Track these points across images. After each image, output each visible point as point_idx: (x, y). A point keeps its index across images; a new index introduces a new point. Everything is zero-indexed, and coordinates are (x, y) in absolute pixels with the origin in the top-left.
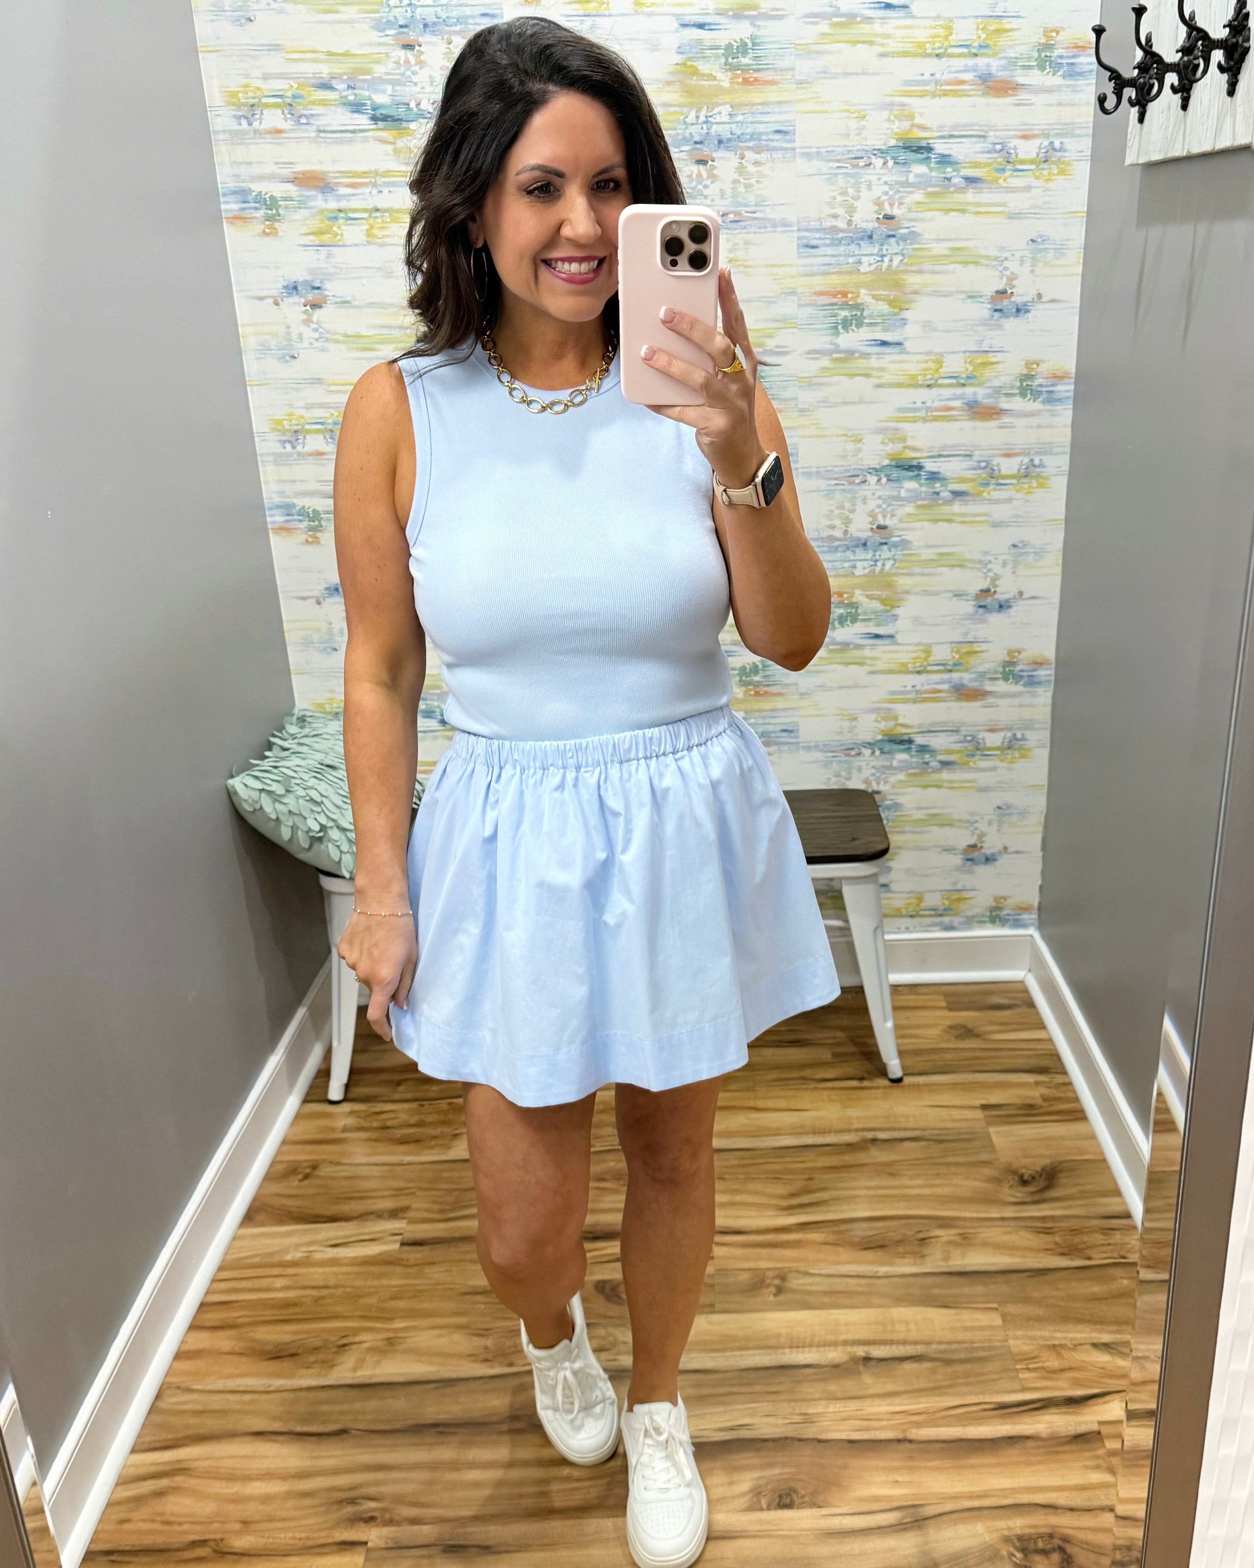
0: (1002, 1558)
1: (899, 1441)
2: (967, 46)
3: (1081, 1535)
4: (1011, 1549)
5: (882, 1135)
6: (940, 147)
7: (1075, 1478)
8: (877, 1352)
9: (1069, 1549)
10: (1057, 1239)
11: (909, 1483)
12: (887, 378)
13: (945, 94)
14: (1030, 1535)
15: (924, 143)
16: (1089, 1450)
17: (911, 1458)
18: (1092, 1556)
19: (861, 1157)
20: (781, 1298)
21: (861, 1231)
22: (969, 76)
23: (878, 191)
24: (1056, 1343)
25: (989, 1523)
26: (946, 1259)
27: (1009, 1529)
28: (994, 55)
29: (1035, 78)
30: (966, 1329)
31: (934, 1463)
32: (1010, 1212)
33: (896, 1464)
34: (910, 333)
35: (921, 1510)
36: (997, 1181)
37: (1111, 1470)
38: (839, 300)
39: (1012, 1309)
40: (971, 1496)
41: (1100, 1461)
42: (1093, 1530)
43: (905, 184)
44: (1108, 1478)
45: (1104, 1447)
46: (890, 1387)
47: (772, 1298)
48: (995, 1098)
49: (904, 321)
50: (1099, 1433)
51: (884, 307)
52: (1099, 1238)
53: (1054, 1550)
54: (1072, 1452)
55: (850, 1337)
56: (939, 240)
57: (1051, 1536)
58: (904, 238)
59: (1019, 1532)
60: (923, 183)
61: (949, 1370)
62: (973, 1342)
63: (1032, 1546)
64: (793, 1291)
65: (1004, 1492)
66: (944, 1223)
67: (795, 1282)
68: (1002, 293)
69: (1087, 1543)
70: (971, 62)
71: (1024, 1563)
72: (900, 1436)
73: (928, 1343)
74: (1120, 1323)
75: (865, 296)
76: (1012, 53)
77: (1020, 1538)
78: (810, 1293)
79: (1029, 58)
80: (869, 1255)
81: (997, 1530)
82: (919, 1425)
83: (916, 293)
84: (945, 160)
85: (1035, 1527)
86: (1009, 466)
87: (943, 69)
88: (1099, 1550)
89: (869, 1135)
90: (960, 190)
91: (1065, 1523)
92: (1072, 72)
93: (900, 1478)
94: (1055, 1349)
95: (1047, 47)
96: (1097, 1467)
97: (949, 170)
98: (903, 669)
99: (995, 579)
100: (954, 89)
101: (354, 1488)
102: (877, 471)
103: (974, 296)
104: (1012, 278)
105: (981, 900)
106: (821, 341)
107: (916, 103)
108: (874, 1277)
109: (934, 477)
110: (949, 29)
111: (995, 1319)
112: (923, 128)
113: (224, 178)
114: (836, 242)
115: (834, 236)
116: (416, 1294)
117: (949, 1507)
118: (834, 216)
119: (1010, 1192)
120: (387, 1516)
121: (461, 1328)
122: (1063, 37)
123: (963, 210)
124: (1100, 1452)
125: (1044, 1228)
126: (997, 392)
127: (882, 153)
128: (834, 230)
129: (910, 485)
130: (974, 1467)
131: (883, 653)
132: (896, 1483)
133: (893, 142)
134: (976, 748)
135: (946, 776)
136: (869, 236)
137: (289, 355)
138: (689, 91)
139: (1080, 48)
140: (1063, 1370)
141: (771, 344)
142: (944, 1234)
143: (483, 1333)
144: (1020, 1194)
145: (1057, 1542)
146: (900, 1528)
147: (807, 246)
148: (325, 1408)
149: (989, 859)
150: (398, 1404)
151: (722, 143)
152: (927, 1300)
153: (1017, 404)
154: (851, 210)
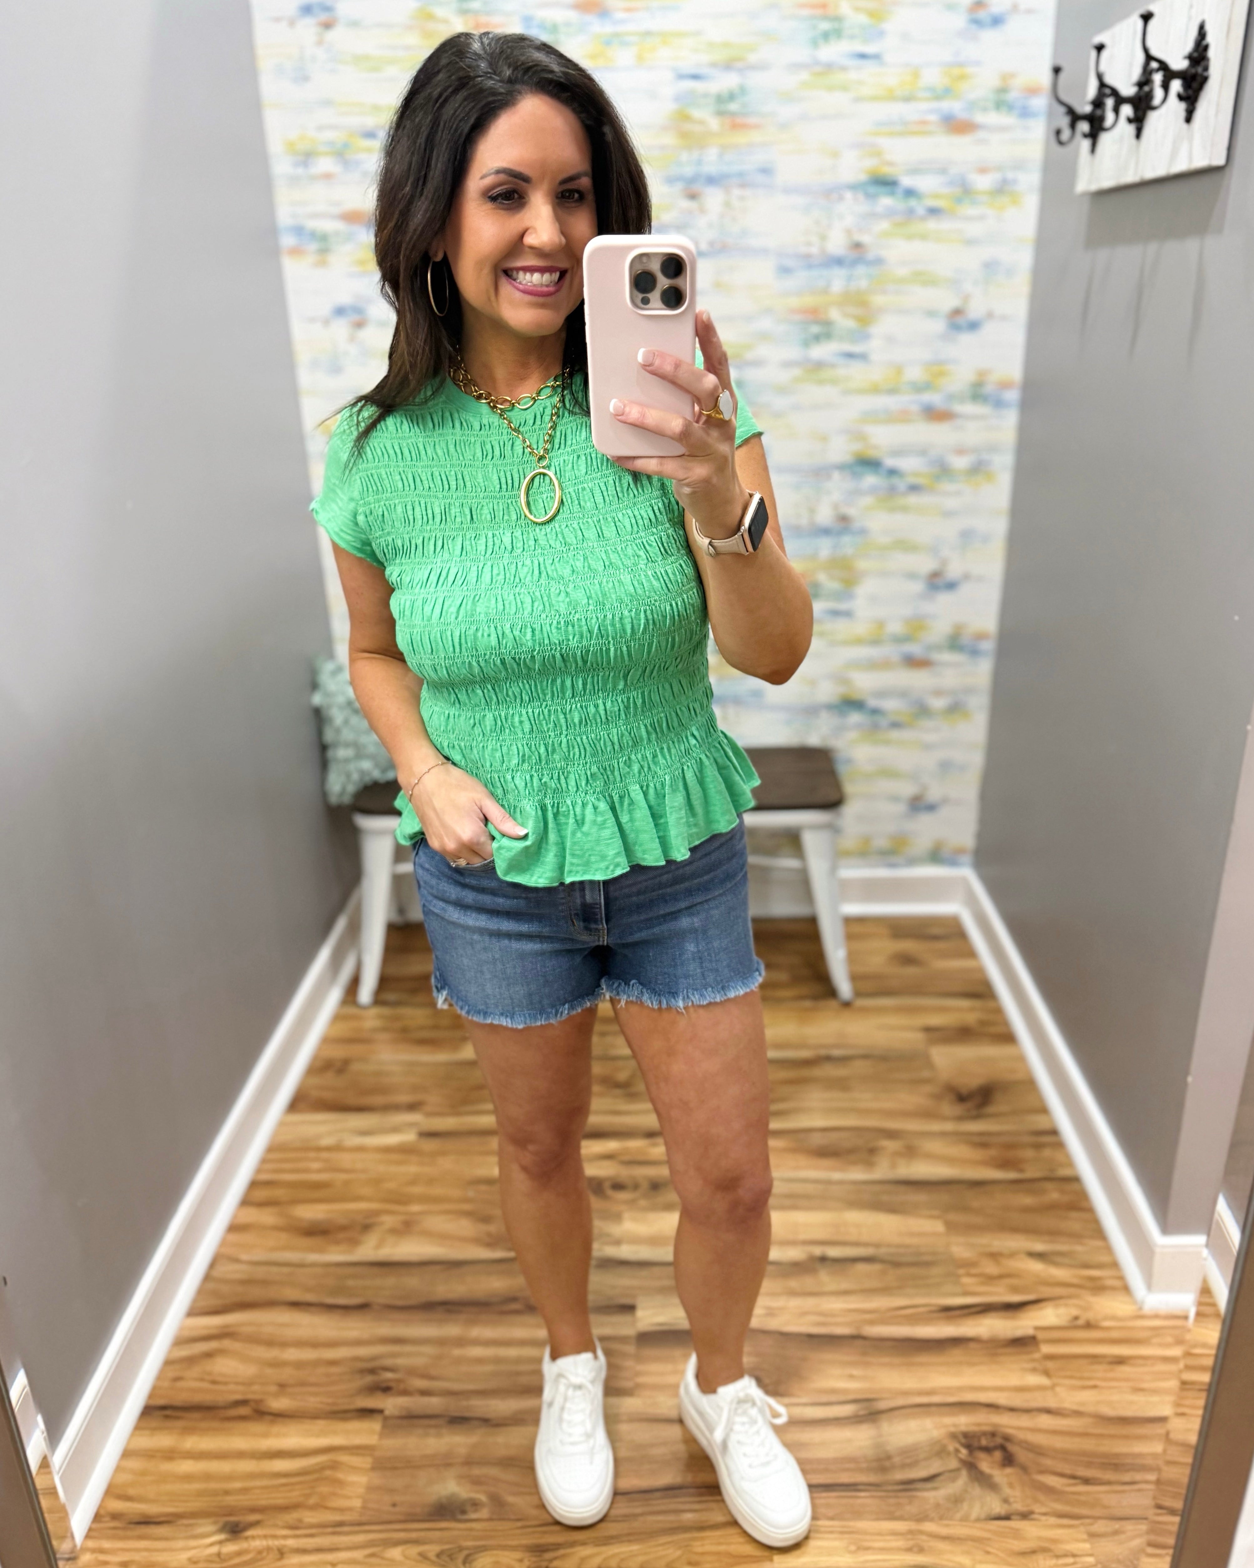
0: (949, 1454)
1: (854, 1337)
2: (933, 90)
3: (1021, 1435)
4: (958, 1446)
5: (836, 1052)
6: (906, 181)
7: (1014, 1380)
8: (833, 1252)
9: (1011, 1447)
10: (993, 1152)
11: (863, 1378)
12: (853, 385)
13: (913, 133)
14: (974, 1432)
15: (890, 178)
16: (1027, 1353)
17: (864, 1354)
18: (1031, 1455)
19: (817, 1072)
21: (817, 1140)
22: (933, 117)
23: (849, 221)
24: (994, 1249)
25: (938, 1420)
26: (893, 1166)
27: (955, 1425)
28: (956, 98)
29: (992, 118)
30: (912, 1234)
31: (886, 1360)
32: (949, 1126)
33: (853, 1358)
34: (875, 347)
35: (876, 1403)
36: (938, 1097)
37: (1047, 1373)
38: (811, 317)
39: (952, 1217)
40: (921, 1393)
41: (1036, 1365)
42: (1031, 1430)
43: (873, 215)
44: (1043, 1380)
45: (1038, 1350)
46: (845, 1285)
48: (935, 1020)
49: (868, 336)
50: (1034, 1337)
51: (850, 324)
52: (1029, 1153)
53: (996, 1448)
54: (1010, 1354)
55: (808, 1237)
56: (902, 264)
57: (993, 1435)
58: (870, 263)
59: (963, 1428)
60: (890, 213)
61: (898, 1272)
62: (919, 1247)
63: (976, 1444)
65: (948, 1390)
66: (892, 1135)
68: (957, 312)
69: (1026, 1442)
70: (935, 105)
71: (970, 1459)
72: (855, 1333)
73: (877, 1246)
74: (1053, 1234)
75: (834, 314)
76: (973, 96)
77: (966, 1435)
79: (987, 101)
80: (825, 1162)
81: (944, 1426)
82: (872, 1323)
83: (881, 310)
84: (910, 193)
85: (979, 1425)
86: (960, 463)
87: (911, 111)
88: (1037, 1450)
89: (823, 1052)
90: (923, 219)
91: (1006, 1422)
92: (1025, 113)
93: (855, 1372)
94: (995, 1256)
95: (1003, 90)
96: (1034, 1370)
97: (913, 202)
98: (859, 641)
99: (944, 562)
100: (918, 129)
101: (374, 1358)
102: (842, 467)
103: (931, 314)
104: (966, 298)
105: (923, 843)
106: (793, 352)
107: (885, 143)
108: (829, 1182)
109: (893, 472)
110: (916, 75)
111: (938, 1226)
112: (891, 164)
113: (284, 215)
114: (810, 267)
115: (808, 262)
116: (431, 1181)
117: (900, 1402)
118: (809, 244)
119: (948, 1108)
120: (402, 1386)
121: (468, 1214)
122: (1019, 82)
123: (924, 237)
124: (1037, 1356)
125: (981, 1142)
126: (951, 397)
127: (854, 187)
128: (808, 256)
129: (871, 480)
130: (922, 1364)
131: (841, 627)
132: (851, 1377)
133: (863, 177)
134: (922, 711)
135: (895, 734)
136: (839, 262)
137: (336, 369)
138: (684, 135)
139: (1032, 91)
140: (1001, 1277)
141: (749, 356)
142: (890, 1145)
143: (486, 1219)
144: (958, 1109)
145: (999, 1440)
146: (856, 1420)
147: (785, 271)
148: (350, 1283)
149: (931, 808)
150: (413, 1282)
151: (711, 180)
152: (877, 1206)
153: (969, 408)
154: (823, 238)
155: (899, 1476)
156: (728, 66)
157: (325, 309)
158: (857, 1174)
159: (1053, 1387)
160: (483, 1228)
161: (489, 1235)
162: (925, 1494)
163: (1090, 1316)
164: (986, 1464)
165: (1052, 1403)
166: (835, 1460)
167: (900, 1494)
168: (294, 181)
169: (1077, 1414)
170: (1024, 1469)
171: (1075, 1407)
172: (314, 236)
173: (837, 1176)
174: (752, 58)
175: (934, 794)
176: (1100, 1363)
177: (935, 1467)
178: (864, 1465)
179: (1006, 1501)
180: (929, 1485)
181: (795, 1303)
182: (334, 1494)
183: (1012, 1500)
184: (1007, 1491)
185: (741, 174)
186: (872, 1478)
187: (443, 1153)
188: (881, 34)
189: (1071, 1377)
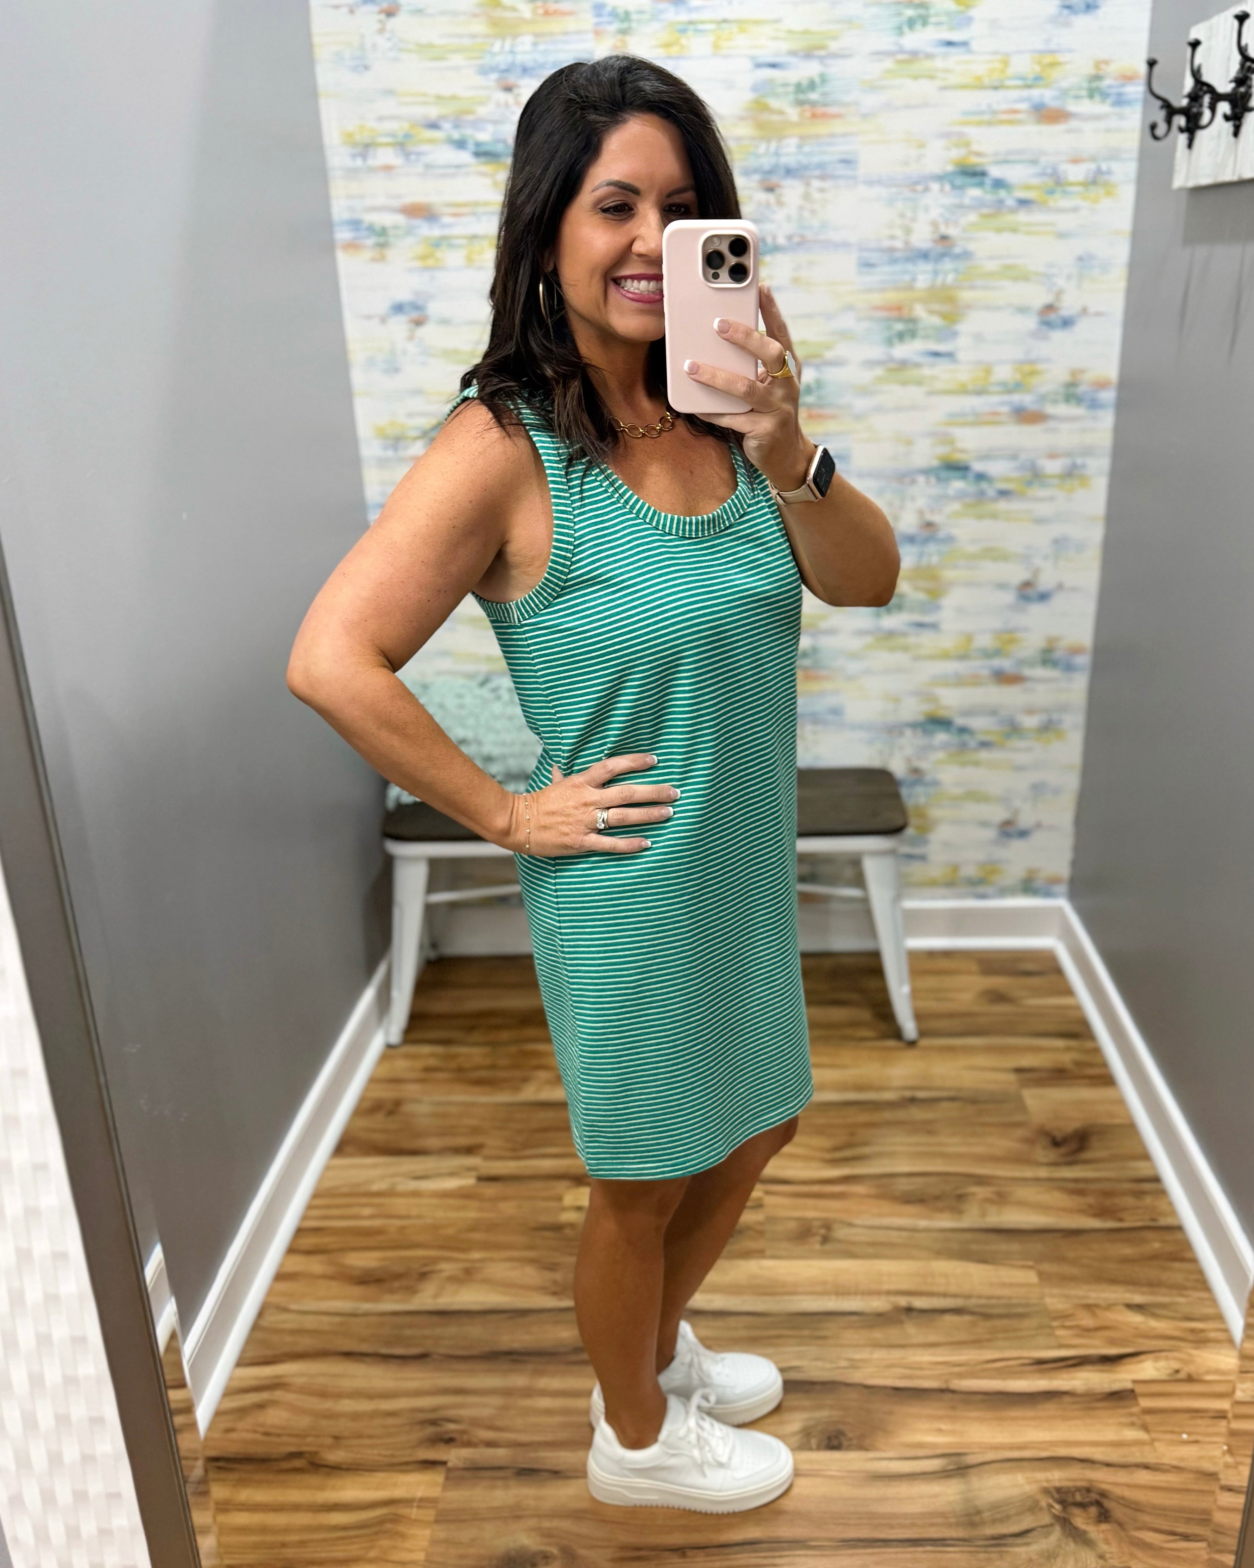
0: (1041, 1509)
1: (942, 1391)
2: (1023, 78)
3: (1118, 1491)
4: (1051, 1501)
5: (922, 1094)
6: (995, 172)
7: (1110, 1434)
8: (919, 1303)
9: (1107, 1503)
10: (1089, 1200)
11: (952, 1432)
12: (939, 386)
13: (1002, 122)
14: (1069, 1488)
15: (978, 169)
16: (1124, 1407)
17: (953, 1408)
18: (1129, 1511)
19: (900, 1115)
20: (828, 1247)
21: (903, 1186)
22: (1023, 106)
23: (935, 213)
24: (1091, 1301)
25: (1029, 1475)
26: (983, 1215)
27: (1047, 1481)
28: (1047, 86)
29: (1086, 107)
30: (1003, 1285)
31: (976, 1414)
32: (1043, 1172)
33: (941, 1412)
34: (962, 345)
35: (964, 1458)
36: (1031, 1142)
37: (1147, 1428)
38: (894, 314)
39: (1047, 1267)
40: (1012, 1447)
41: (1134, 1419)
42: (1128, 1486)
43: (961, 206)
44: (1142, 1435)
45: (1138, 1404)
46: (931, 1338)
47: (817, 1247)
48: (1027, 1061)
49: (955, 334)
50: (1132, 1391)
51: (936, 321)
52: (1129, 1201)
53: (1091, 1504)
54: (1107, 1408)
55: (893, 1287)
56: (991, 258)
57: (1088, 1490)
58: (958, 257)
59: (1057, 1484)
60: (978, 205)
61: (989, 1324)
62: (1010, 1298)
63: (1070, 1499)
64: (839, 1241)
65: (1041, 1445)
66: (982, 1181)
67: (840, 1233)
68: (1049, 308)
69: (1123, 1498)
70: (1025, 93)
71: (1062, 1515)
72: (943, 1386)
73: (967, 1297)
74: (1153, 1285)
75: (919, 311)
76: (1064, 84)
77: (1059, 1490)
78: (854, 1243)
79: (1080, 88)
80: (910, 1209)
81: (1036, 1481)
82: (961, 1376)
83: (969, 307)
84: (999, 184)
85: (1073, 1480)
86: (1053, 467)
87: (999, 100)
88: (1136, 1507)
89: (908, 1094)
90: (1013, 211)
91: (1102, 1478)
92: (1120, 101)
93: (943, 1427)
94: (1090, 1308)
95: (1097, 78)
96: (1133, 1424)
97: (1002, 193)
98: (946, 656)
99: (1036, 572)
100: (1009, 118)
101: (434, 1410)
102: (926, 472)
103: (1022, 310)
104: (1059, 293)
105: (1015, 872)
106: (877, 352)
107: (972, 132)
108: (914, 1230)
109: (981, 477)
110: (1006, 63)
111: (1031, 1277)
112: (978, 154)
113: (339, 210)
114: (893, 261)
115: (891, 256)
116: (491, 1227)
117: (990, 1456)
118: (893, 237)
119: (1043, 1153)
120: (465, 1437)
121: (532, 1261)
122: (1113, 69)
123: (1014, 230)
124: (1135, 1410)
125: (1077, 1189)
126: (1043, 398)
127: (940, 178)
128: (892, 250)
129: (958, 485)
130: (1013, 1419)
131: (927, 641)
132: (940, 1431)
133: (950, 168)
134: (1013, 729)
135: (984, 755)
136: (925, 256)
137: (393, 369)
138: (761, 126)
139: (1128, 78)
140: (1097, 1329)
141: (829, 355)
142: (981, 1192)
143: (552, 1267)
144: (1052, 1155)
145: (1094, 1496)
146: (944, 1474)
147: (867, 265)
148: (408, 1332)
149: (1023, 834)
150: (475, 1331)
151: (789, 172)
152: (965, 1255)
153: (1062, 409)
154: (908, 231)
155: (989, 1531)
156: (808, 54)
157: (382, 306)
158: (945, 1222)
159: (1152, 1441)
160: (549, 1276)
161: (555, 1282)
162: (1017, 1550)
163: (1191, 1369)
164: (1080, 1520)
165: (1150, 1458)
166: (923, 1515)
167: (989, 1549)
168: (352, 173)
169: (1178, 1469)
170: (1121, 1525)
171: (1175, 1463)
172: (371, 229)
173: (923, 1223)
174: (834, 46)
175: (1026, 820)
176: (1202, 1417)
177: (1027, 1522)
178: (953, 1520)
179: (1101, 1557)
180: (1019, 1541)
181: (879, 1355)
182: (395, 1547)
183: (1108, 1556)
184: (1104, 1547)
185: (821, 166)
186: (961, 1533)
187: (505, 1198)
188: (969, 20)
189: (1172, 1432)
